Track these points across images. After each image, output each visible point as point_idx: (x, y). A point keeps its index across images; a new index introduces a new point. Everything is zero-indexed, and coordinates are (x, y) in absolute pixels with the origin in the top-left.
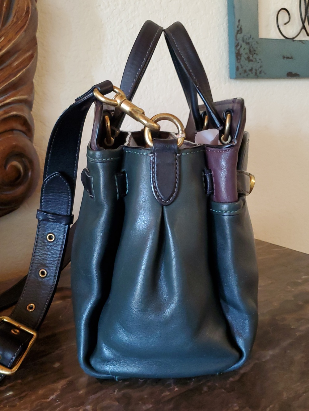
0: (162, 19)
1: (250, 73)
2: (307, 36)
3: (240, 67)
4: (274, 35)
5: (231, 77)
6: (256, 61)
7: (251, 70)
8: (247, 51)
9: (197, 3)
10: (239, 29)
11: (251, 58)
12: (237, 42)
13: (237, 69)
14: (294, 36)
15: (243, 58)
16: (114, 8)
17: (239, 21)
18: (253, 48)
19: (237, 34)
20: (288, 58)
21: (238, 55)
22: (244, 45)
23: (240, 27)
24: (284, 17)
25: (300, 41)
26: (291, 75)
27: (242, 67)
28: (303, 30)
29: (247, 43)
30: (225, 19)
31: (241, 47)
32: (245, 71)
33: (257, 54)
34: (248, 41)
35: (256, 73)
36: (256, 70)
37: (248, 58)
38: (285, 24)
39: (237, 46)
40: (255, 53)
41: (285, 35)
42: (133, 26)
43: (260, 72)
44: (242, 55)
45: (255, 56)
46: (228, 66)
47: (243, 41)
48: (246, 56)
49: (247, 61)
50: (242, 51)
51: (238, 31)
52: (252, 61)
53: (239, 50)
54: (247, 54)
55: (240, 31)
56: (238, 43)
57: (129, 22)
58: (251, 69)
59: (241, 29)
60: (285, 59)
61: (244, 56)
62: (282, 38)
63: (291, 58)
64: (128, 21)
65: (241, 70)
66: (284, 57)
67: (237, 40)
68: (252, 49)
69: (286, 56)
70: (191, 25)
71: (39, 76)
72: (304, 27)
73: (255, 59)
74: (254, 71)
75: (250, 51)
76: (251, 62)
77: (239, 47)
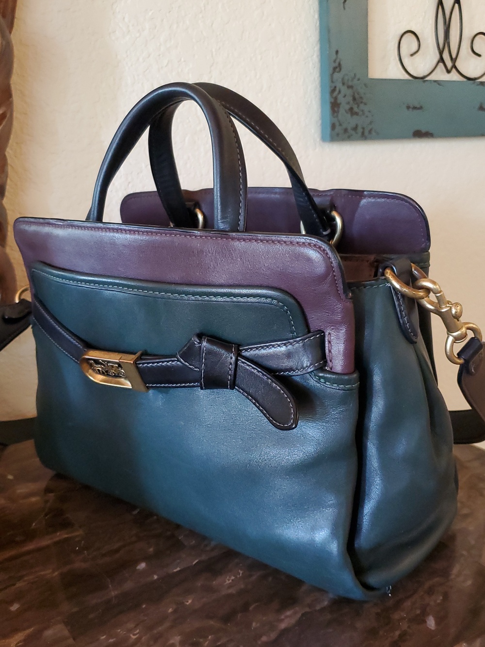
0: (214, 50)
1: (353, 132)
2: (446, 74)
3: (337, 124)
4: (394, 72)
5: (323, 139)
6: (363, 114)
7: (355, 129)
8: (350, 99)
9: (270, 25)
10: (337, 64)
11: (356, 109)
12: (334, 85)
13: (333, 127)
14: (425, 74)
15: (342, 111)
16: (138, 35)
17: (337, 52)
18: (358, 94)
19: (333, 73)
20: (415, 108)
21: (335, 106)
22: (344, 90)
23: (338, 61)
24: (409, 44)
25: (435, 81)
26: (419, 134)
27: (340, 125)
28: (441, 64)
29: (350, 87)
30: (316, 49)
31: (340, 92)
32: (346, 130)
33: (365, 104)
34: (350, 83)
35: (363, 133)
36: (363, 128)
37: (351, 109)
38: (412, 55)
39: (333, 91)
40: (362, 102)
41: (412, 73)
42: (168, 64)
43: (370, 132)
44: (341, 106)
45: (362, 106)
46: (320, 122)
47: (343, 84)
48: (347, 107)
49: (349, 115)
50: (341, 99)
51: (335, 69)
52: (357, 114)
53: (336, 98)
54: (348, 103)
55: (337, 68)
56: (335, 87)
57: (161, 56)
58: (354, 126)
59: (340, 64)
60: (411, 109)
61: (344, 107)
62: (407, 77)
63: (421, 108)
64: (159, 55)
65: (338, 129)
66: (408, 107)
67: (332, 82)
68: (357, 96)
69: (412, 106)
70: (261, 59)
71: (17, 143)
72: (442, 60)
73: (363, 111)
74: (360, 130)
75: (354, 99)
76: (355, 117)
77: (336, 93)
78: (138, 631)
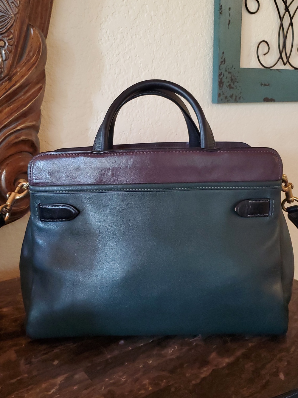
0: (155, 51)
1: (230, 98)
2: (284, 66)
3: (222, 94)
4: (254, 64)
5: (213, 102)
6: (236, 88)
7: (231, 96)
8: (229, 79)
9: (186, 36)
10: (223, 60)
11: (232, 86)
12: (220, 71)
13: (219, 95)
14: (272, 65)
15: (225, 86)
16: (114, 41)
17: (223, 53)
18: (234, 76)
19: (221, 64)
20: (265, 85)
21: (221, 83)
22: (226, 74)
23: (223, 58)
24: (263, 48)
25: (277, 70)
26: (267, 100)
27: (223, 94)
28: (281, 60)
29: (230, 73)
30: (211, 50)
31: (224, 76)
32: (226, 97)
33: (238, 82)
34: (230, 71)
35: (236, 99)
36: (236, 96)
37: (230, 85)
38: (264, 55)
39: (220, 75)
40: (236, 82)
41: (264, 64)
42: (129, 58)
43: (240, 98)
44: (224, 83)
45: (236, 84)
46: (212, 92)
47: (226, 71)
48: (228, 84)
49: (228, 89)
50: (224, 80)
51: (222, 62)
52: (233, 88)
53: (221, 79)
54: (228, 82)
55: (223, 62)
56: (222, 73)
57: (126, 53)
58: (231, 95)
59: (224, 59)
60: (263, 86)
61: (226, 84)
62: (261, 67)
63: (269, 85)
64: (125, 53)
65: (222, 97)
66: (262, 85)
67: (220, 69)
68: (233, 78)
69: (263, 84)
70: (181, 56)
71: (45, 102)
72: (281, 57)
73: (236, 86)
74: (234, 97)
75: (232, 80)
76: (232, 89)
77: (222, 75)
78: (125, 377)
